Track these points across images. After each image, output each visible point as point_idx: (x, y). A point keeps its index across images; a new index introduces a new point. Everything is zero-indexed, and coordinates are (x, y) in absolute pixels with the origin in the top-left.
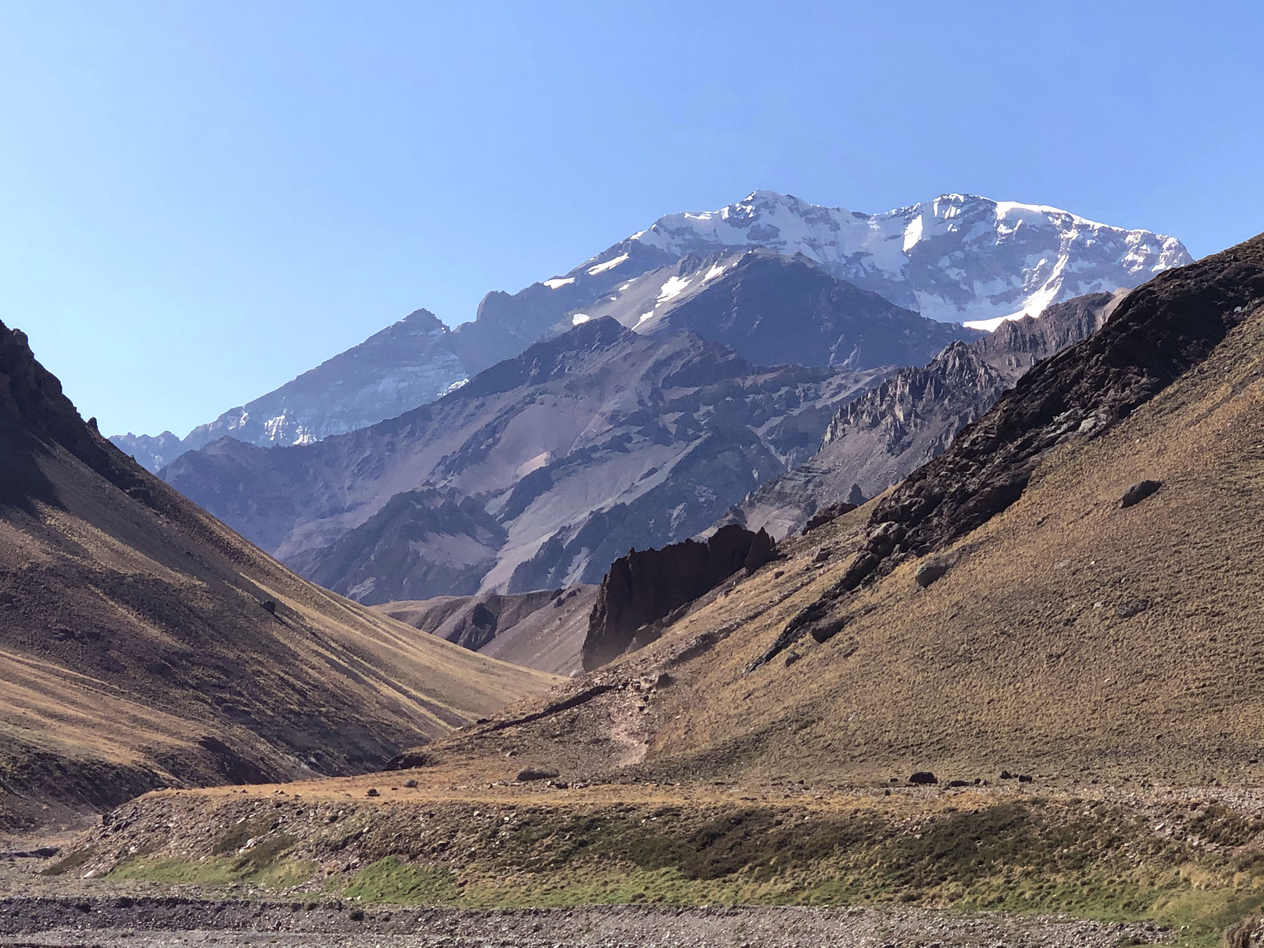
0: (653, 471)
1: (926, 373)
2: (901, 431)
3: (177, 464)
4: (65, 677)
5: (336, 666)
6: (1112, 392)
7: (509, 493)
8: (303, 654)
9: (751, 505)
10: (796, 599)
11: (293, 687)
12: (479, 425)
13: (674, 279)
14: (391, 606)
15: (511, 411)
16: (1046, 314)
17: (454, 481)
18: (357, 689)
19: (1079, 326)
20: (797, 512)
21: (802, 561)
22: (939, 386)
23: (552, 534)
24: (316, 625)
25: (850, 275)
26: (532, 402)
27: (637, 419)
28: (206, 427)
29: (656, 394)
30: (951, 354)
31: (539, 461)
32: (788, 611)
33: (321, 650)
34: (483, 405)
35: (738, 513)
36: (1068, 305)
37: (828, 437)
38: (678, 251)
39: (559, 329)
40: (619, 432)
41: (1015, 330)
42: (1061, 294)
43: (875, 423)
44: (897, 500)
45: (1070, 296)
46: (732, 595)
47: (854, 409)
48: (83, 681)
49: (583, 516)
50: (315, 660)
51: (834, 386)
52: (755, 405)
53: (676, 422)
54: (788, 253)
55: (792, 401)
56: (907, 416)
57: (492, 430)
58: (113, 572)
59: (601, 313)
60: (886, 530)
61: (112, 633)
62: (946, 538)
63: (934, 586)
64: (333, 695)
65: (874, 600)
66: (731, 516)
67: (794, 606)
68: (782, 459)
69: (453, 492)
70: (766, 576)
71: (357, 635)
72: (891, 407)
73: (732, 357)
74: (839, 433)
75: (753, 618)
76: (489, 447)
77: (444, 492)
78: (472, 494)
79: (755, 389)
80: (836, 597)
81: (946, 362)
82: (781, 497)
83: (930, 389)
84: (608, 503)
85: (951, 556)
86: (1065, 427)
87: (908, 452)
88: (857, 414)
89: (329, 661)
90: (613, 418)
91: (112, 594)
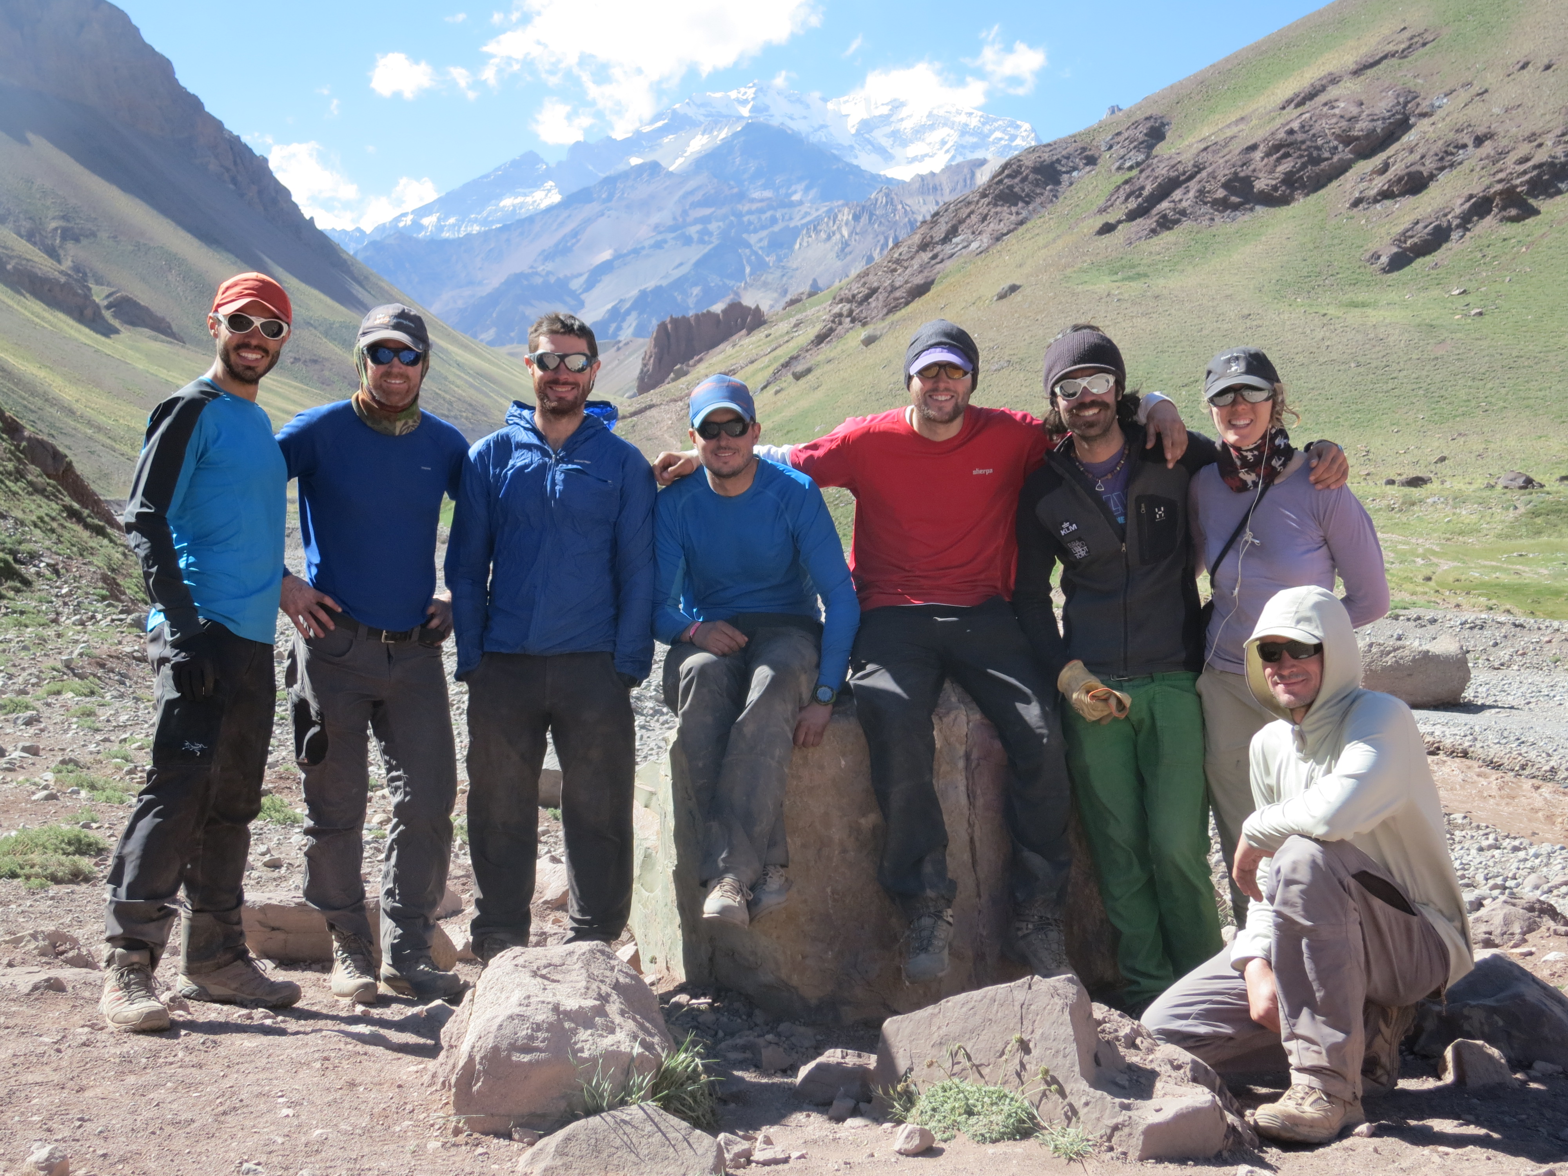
0: (681, 264)
1: (864, 207)
2: (846, 244)
3: (366, 248)
4: (295, 388)
5: (472, 386)
6: (992, 225)
7: (585, 276)
8: (451, 378)
9: (745, 288)
10: (778, 352)
11: (444, 399)
12: (567, 229)
13: (699, 137)
14: (508, 348)
15: (588, 221)
16: (943, 171)
17: (550, 266)
18: (486, 401)
19: (965, 181)
20: (775, 295)
21: (784, 326)
22: (871, 215)
23: (613, 304)
24: (459, 358)
25: (814, 139)
26: (603, 215)
27: (673, 229)
28: (384, 225)
29: (685, 213)
30: (881, 194)
31: (606, 255)
32: (775, 359)
33: (462, 375)
34: (569, 216)
35: (737, 294)
36: (958, 165)
37: (797, 246)
38: (702, 118)
39: (621, 167)
40: (659, 238)
41: (923, 180)
42: (953, 158)
43: (829, 238)
44: (850, 290)
45: (959, 159)
46: (737, 348)
47: (815, 228)
48: (307, 391)
49: (634, 293)
50: (459, 382)
51: (802, 212)
52: (750, 223)
53: (698, 232)
54: (775, 122)
55: (774, 221)
56: (850, 235)
57: (575, 234)
58: (325, 319)
59: (650, 157)
60: (841, 309)
61: (327, 360)
62: (881, 316)
63: (870, 347)
64: (470, 405)
65: (832, 355)
66: (732, 296)
67: (780, 357)
68: (767, 259)
69: (549, 273)
70: (759, 335)
71: (485, 366)
72: (839, 228)
73: (735, 190)
74: (805, 244)
75: (752, 362)
76: (573, 245)
77: (544, 273)
78: (561, 276)
79: (750, 212)
80: (807, 351)
81: (877, 200)
82: (765, 284)
83: (865, 219)
84: (650, 285)
85: (883, 328)
86: (960, 246)
87: (849, 258)
88: (817, 232)
89: (466, 381)
90: (656, 227)
91: (326, 334)
